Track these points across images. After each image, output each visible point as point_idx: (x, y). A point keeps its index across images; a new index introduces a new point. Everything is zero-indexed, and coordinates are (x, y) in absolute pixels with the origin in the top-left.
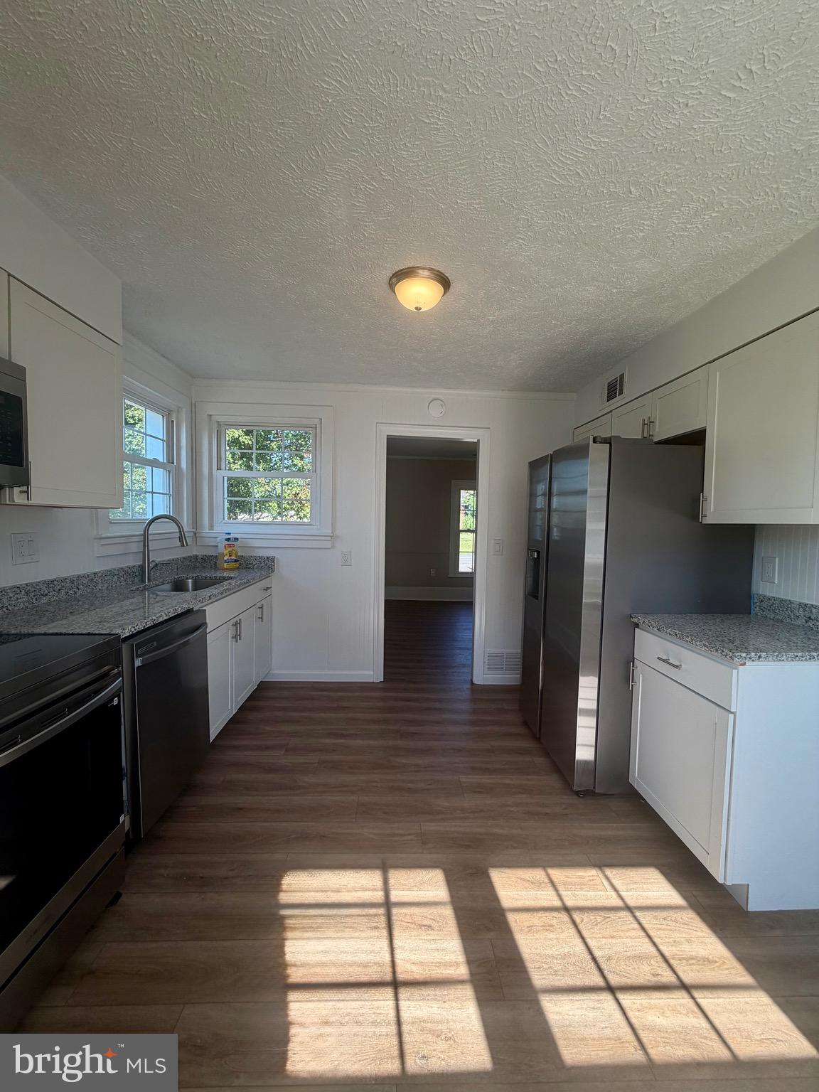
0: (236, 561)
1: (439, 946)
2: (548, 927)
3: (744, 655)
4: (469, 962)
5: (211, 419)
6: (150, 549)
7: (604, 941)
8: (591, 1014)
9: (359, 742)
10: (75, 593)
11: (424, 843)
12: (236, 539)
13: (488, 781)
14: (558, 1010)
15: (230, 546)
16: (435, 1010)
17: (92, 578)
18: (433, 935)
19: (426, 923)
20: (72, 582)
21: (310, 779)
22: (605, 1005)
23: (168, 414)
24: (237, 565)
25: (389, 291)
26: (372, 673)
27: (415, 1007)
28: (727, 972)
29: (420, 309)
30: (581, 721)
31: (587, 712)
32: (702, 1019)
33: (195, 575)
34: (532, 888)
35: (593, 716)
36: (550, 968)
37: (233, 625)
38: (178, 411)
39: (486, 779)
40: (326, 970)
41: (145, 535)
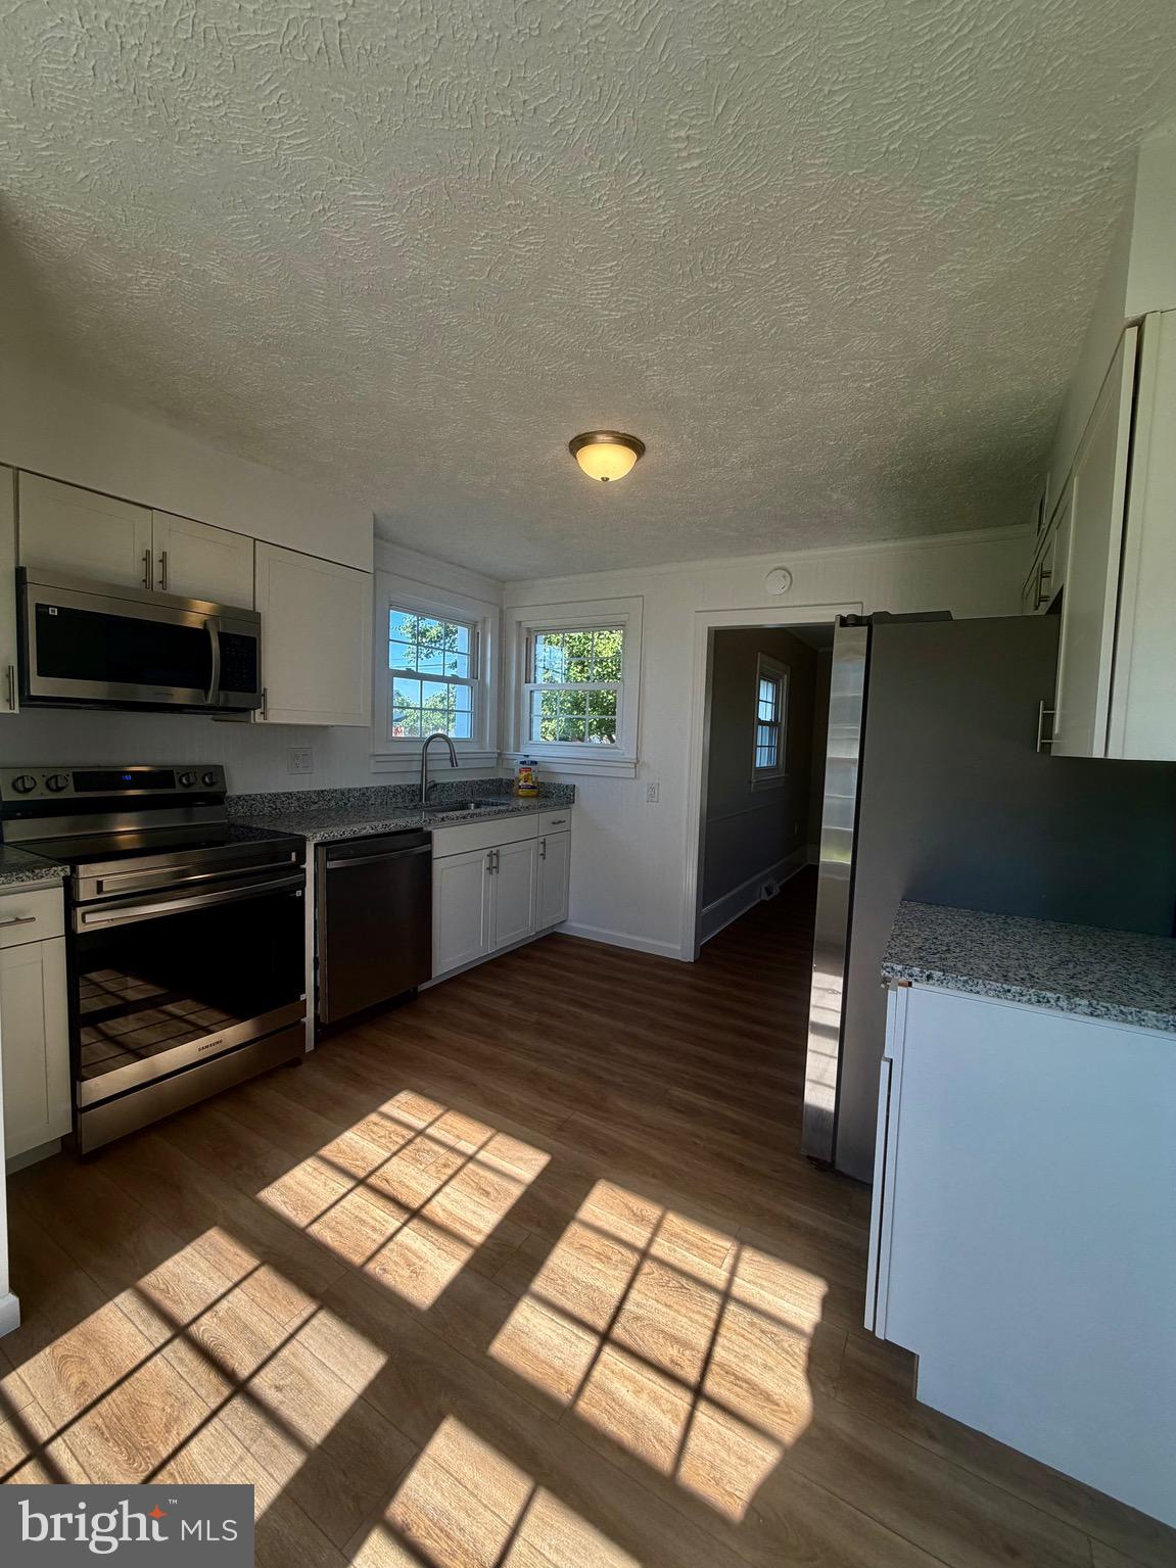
0: (533, 787)
1: (479, 1211)
2: (602, 1257)
3: (899, 968)
4: (490, 1237)
5: (520, 625)
6: (428, 769)
7: (651, 1302)
8: (557, 1341)
9: (596, 1017)
10: (346, 804)
11: (560, 1129)
12: (536, 763)
13: (706, 1104)
14: (529, 1316)
15: (526, 770)
16: (424, 1249)
17: (364, 792)
18: (484, 1200)
19: (488, 1189)
20: (343, 794)
21: (513, 1035)
22: (582, 1345)
23: (473, 626)
24: (534, 792)
25: (572, 457)
26: (679, 948)
27: (413, 1238)
28: (780, 1421)
29: (607, 479)
30: (814, 1041)
31: (824, 1030)
32: (679, 1428)
33: (479, 799)
34: (629, 1219)
35: (834, 1038)
36: (563, 1286)
37: (488, 855)
38: (484, 622)
39: (703, 1101)
40: (404, 1191)
41: (425, 754)
